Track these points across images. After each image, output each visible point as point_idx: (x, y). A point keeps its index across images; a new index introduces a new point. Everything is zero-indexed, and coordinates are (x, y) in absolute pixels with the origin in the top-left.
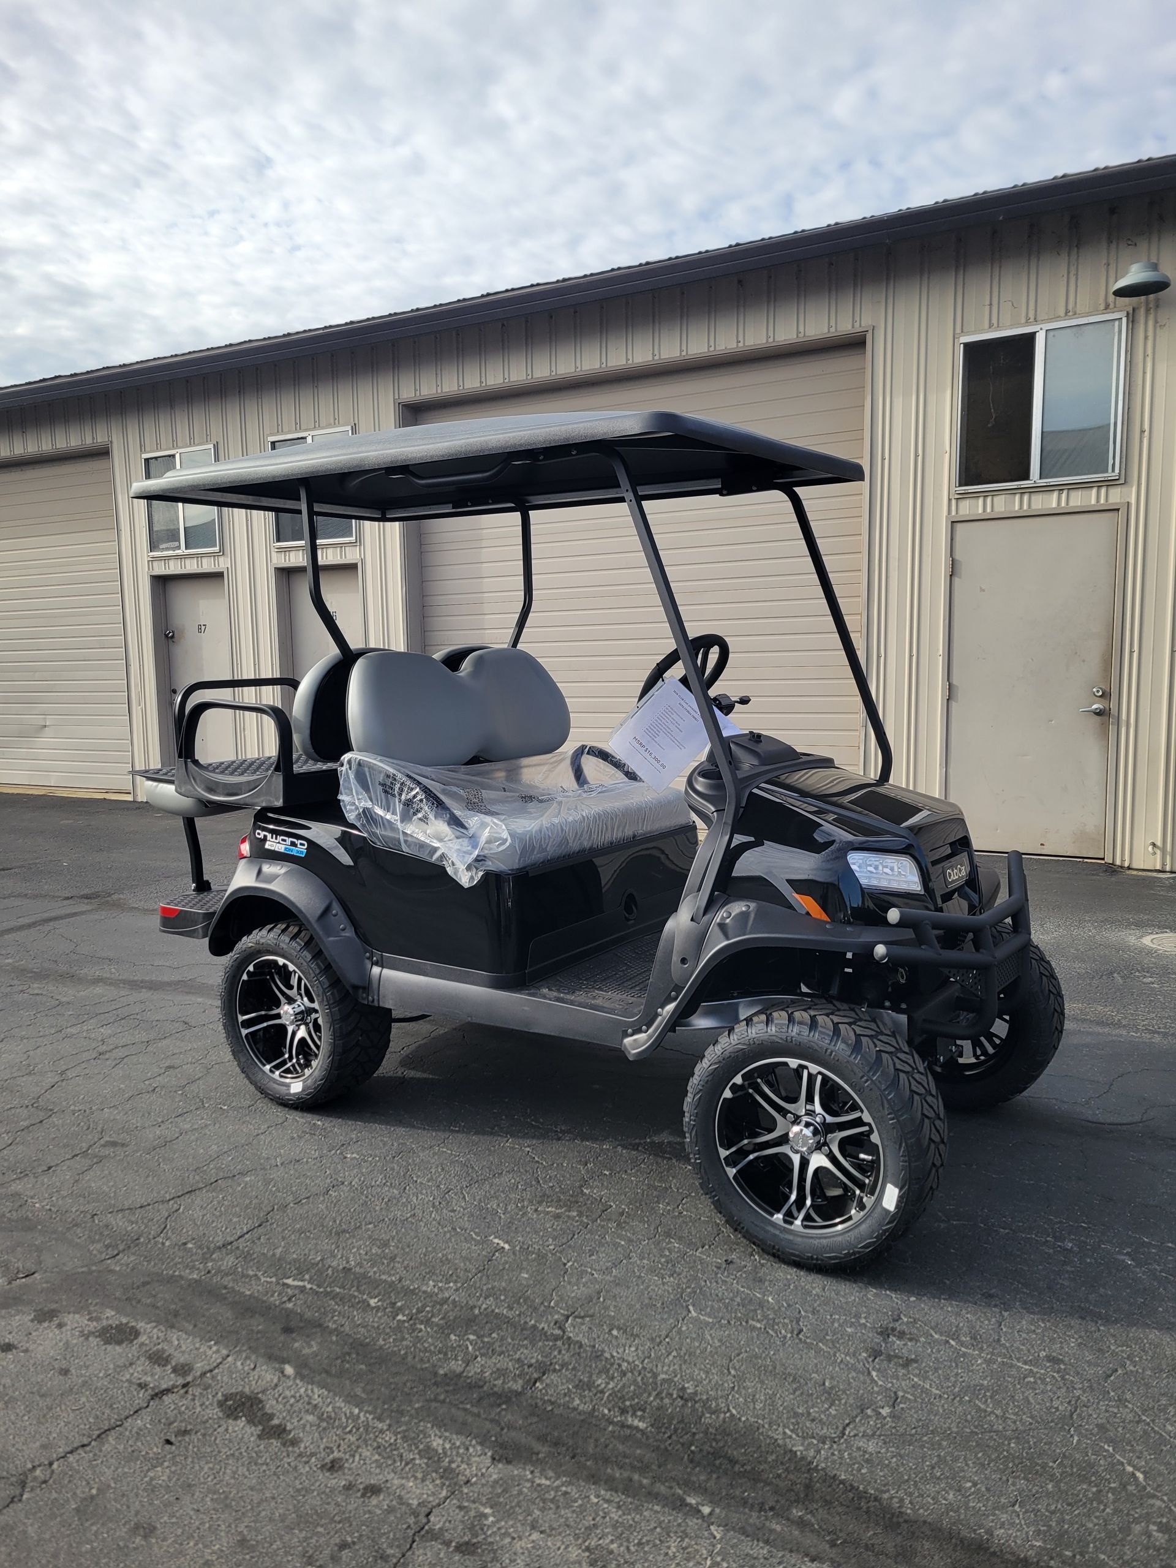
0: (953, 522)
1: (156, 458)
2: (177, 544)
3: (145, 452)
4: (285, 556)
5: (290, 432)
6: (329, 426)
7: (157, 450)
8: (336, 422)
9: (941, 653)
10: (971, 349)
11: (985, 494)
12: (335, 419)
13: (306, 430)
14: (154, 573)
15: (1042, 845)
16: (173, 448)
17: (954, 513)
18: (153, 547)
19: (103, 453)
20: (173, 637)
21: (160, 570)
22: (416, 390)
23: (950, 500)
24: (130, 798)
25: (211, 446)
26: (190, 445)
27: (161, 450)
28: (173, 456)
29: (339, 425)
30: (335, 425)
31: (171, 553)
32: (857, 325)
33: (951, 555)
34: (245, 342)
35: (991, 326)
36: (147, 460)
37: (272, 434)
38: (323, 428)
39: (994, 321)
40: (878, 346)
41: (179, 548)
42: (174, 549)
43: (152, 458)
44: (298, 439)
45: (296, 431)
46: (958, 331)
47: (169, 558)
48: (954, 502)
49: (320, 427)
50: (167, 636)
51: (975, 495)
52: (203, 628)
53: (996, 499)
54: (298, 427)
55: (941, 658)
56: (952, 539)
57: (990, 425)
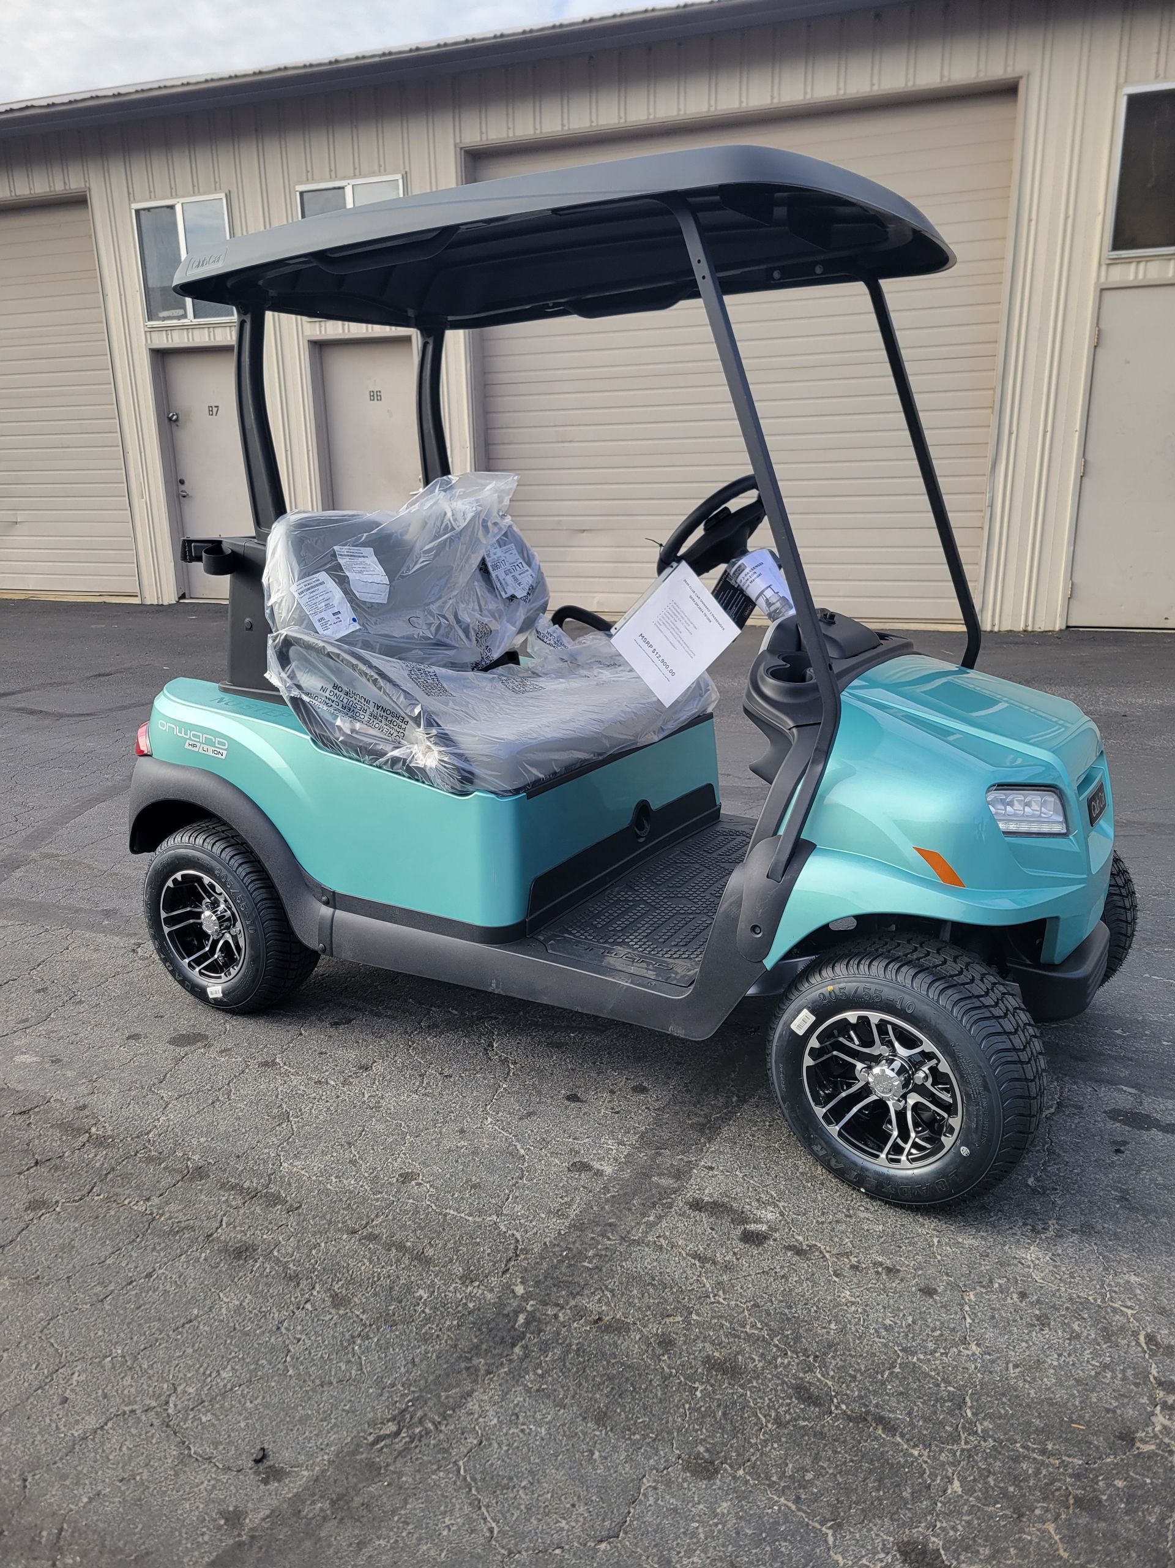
0: (1102, 290)
1: (148, 209)
2: (181, 312)
3: (135, 201)
4: (320, 326)
5: (323, 180)
6: (373, 174)
7: (151, 199)
8: (382, 170)
9: (1078, 428)
10: (1135, 102)
11: (1138, 260)
12: (380, 166)
13: (344, 178)
14: (154, 347)
15: (1166, 619)
16: (172, 197)
17: (1102, 280)
18: (151, 316)
19: (79, 202)
20: (177, 420)
21: (162, 341)
22: (481, 133)
23: (1100, 265)
24: (137, 601)
25: (223, 196)
26: (194, 194)
27: (156, 199)
28: (172, 207)
29: (386, 173)
30: (380, 174)
31: (175, 322)
32: (1010, 69)
33: (1098, 325)
34: (279, 69)
35: (1157, 76)
36: (137, 212)
37: (301, 183)
38: (365, 176)
39: (1161, 72)
40: (1032, 95)
41: (185, 316)
42: (179, 318)
43: (144, 209)
44: (335, 188)
45: (331, 179)
46: (1122, 80)
47: (172, 328)
48: (1104, 268)
49: (361, 176)
50: (170, 419)
51: (1128, 261)
52: (215, 410)
53: (1149, 264)
54: (334, 175)
55: (1077, 433)
56: (1099, 308)
57: (1149, 185)
